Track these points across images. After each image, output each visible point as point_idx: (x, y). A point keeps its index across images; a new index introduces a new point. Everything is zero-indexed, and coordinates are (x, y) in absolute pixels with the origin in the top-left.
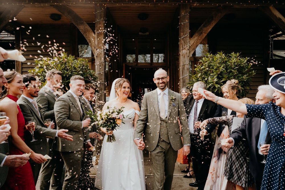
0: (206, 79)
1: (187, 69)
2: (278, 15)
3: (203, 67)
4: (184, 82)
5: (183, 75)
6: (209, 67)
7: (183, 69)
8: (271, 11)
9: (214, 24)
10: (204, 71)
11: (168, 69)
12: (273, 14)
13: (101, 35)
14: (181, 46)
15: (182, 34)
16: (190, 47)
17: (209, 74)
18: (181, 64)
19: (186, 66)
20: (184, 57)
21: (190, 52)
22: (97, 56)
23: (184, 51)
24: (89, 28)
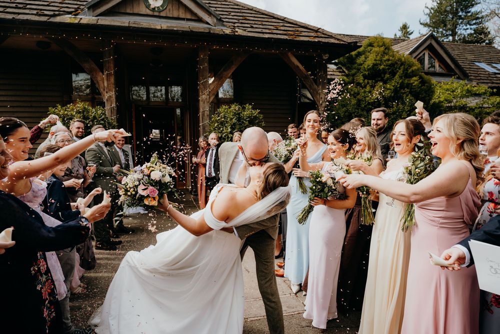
0: (222, 129)
1: (207, 115)
2: (296, 62)
3: (219, 118)
4: (204, 128)
5: (203, 122)
6: (225, 117)
7: (203, 115)
8: (289, 58)
9: (234, 69)
10: (220, 121)
11: (188, 111)
12: (292, 62)
13: (111, 75)
14: (201, 91)
15: (201, 78)
16: (210, 92)
17: (225, 124)
18: (201, 110)
19: (206, 112)
20: (204, 103)
21: (210, 98)
22: (107, 100)
23: (203, 96)
24: (96, 67)
